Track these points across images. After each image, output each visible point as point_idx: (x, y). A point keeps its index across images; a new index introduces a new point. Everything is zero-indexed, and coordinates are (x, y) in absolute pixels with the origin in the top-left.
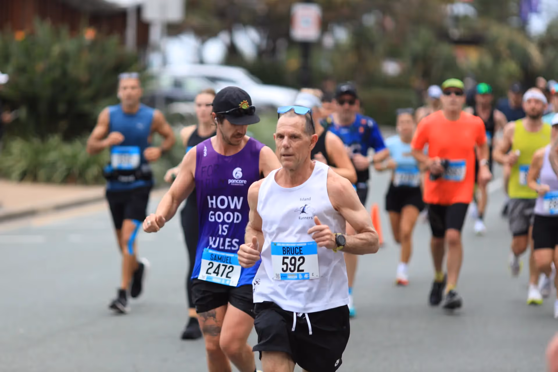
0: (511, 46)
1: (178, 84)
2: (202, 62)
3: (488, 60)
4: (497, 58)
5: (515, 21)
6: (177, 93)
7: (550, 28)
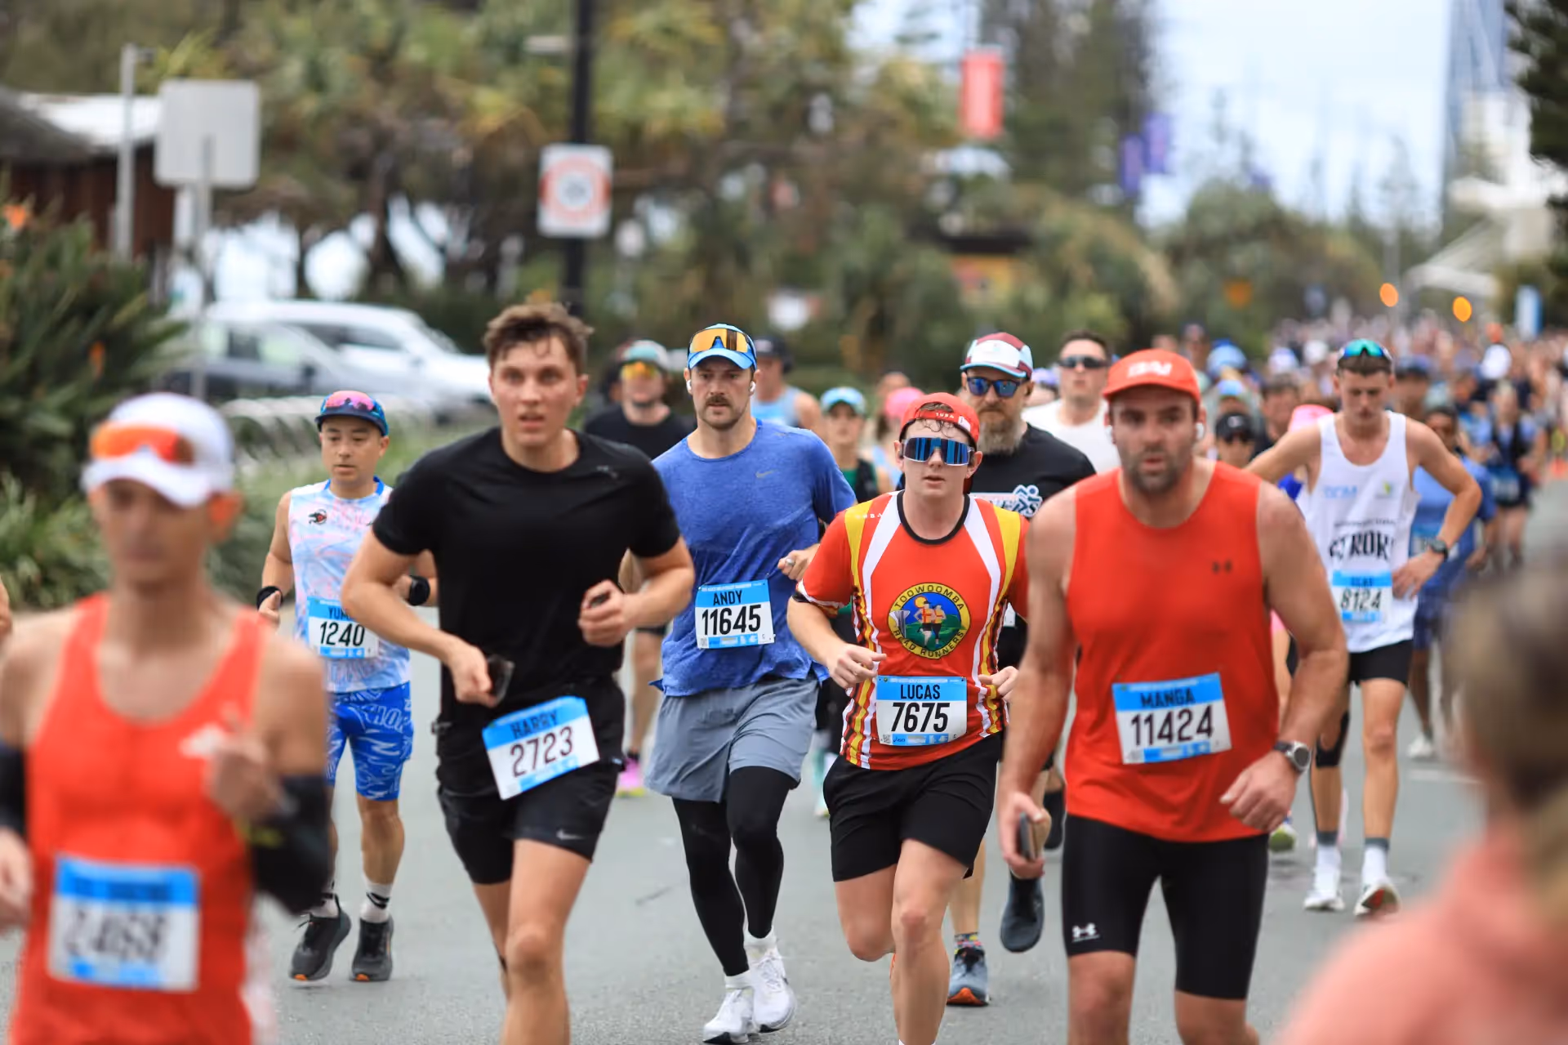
0: (1097, 256)
1: (241, 347)
2: (303, 290)
3: (1038, 294)
4: (1062, 286)
5: (1107, 194)
6: (241, 369)
7: (1196, 212)
